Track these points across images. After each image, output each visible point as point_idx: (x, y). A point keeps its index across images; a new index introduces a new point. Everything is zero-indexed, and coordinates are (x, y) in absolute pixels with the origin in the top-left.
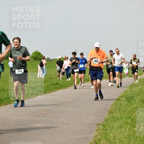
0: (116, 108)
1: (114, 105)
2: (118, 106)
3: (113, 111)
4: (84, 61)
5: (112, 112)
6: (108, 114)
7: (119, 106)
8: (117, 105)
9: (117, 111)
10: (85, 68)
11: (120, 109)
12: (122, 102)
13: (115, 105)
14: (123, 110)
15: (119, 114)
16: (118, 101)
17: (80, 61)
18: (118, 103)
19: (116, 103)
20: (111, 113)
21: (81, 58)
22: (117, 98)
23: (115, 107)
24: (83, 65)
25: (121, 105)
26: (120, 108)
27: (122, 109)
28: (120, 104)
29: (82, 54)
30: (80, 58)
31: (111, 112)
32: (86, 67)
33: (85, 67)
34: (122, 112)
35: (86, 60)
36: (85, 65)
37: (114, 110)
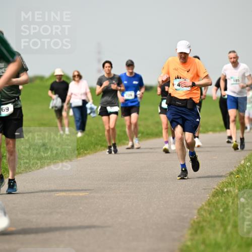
0: (213, 216)
1: (206, 208)
2: (219, 210)
3: (205, 224)
4: (135, 82)
5: (202, 229)
6: (192, 234)
7: (221, 210)
8: (217, 209)
9: (214, 226)
10: (139, 100)
11: (223, 219)
12: (230, 200)
13: (209, 209)
14: (232, 222)
15: (220, 234)
16: (218, 196)
17: (125, 82)
18: (218, 202)
19: (213, 201)
20: (199, 232)
21: (128, 74)
22: (216, 187)
23: (210, 214)
24: (133, 93)
25: (226, 209)
26: (223, 215)
27: (229, 218)
28: (226, 206)
29: (130, 65)
30: (125, 74)
31: (198, 228)
32: (141, 98)
33: (138, 96)
34: (229, 228)
35: (140, 79)
36: (138, 93)
37: (206, 221)
